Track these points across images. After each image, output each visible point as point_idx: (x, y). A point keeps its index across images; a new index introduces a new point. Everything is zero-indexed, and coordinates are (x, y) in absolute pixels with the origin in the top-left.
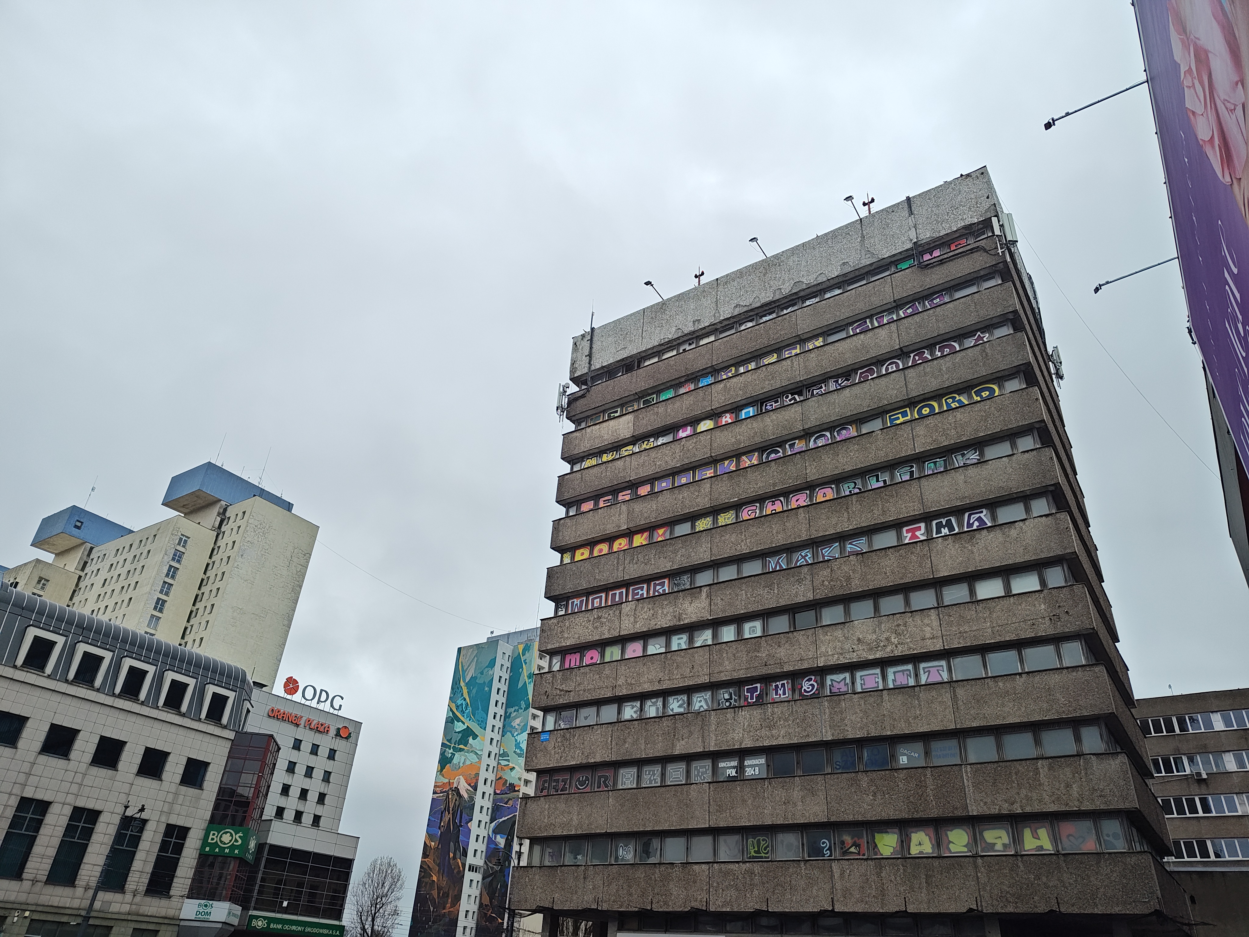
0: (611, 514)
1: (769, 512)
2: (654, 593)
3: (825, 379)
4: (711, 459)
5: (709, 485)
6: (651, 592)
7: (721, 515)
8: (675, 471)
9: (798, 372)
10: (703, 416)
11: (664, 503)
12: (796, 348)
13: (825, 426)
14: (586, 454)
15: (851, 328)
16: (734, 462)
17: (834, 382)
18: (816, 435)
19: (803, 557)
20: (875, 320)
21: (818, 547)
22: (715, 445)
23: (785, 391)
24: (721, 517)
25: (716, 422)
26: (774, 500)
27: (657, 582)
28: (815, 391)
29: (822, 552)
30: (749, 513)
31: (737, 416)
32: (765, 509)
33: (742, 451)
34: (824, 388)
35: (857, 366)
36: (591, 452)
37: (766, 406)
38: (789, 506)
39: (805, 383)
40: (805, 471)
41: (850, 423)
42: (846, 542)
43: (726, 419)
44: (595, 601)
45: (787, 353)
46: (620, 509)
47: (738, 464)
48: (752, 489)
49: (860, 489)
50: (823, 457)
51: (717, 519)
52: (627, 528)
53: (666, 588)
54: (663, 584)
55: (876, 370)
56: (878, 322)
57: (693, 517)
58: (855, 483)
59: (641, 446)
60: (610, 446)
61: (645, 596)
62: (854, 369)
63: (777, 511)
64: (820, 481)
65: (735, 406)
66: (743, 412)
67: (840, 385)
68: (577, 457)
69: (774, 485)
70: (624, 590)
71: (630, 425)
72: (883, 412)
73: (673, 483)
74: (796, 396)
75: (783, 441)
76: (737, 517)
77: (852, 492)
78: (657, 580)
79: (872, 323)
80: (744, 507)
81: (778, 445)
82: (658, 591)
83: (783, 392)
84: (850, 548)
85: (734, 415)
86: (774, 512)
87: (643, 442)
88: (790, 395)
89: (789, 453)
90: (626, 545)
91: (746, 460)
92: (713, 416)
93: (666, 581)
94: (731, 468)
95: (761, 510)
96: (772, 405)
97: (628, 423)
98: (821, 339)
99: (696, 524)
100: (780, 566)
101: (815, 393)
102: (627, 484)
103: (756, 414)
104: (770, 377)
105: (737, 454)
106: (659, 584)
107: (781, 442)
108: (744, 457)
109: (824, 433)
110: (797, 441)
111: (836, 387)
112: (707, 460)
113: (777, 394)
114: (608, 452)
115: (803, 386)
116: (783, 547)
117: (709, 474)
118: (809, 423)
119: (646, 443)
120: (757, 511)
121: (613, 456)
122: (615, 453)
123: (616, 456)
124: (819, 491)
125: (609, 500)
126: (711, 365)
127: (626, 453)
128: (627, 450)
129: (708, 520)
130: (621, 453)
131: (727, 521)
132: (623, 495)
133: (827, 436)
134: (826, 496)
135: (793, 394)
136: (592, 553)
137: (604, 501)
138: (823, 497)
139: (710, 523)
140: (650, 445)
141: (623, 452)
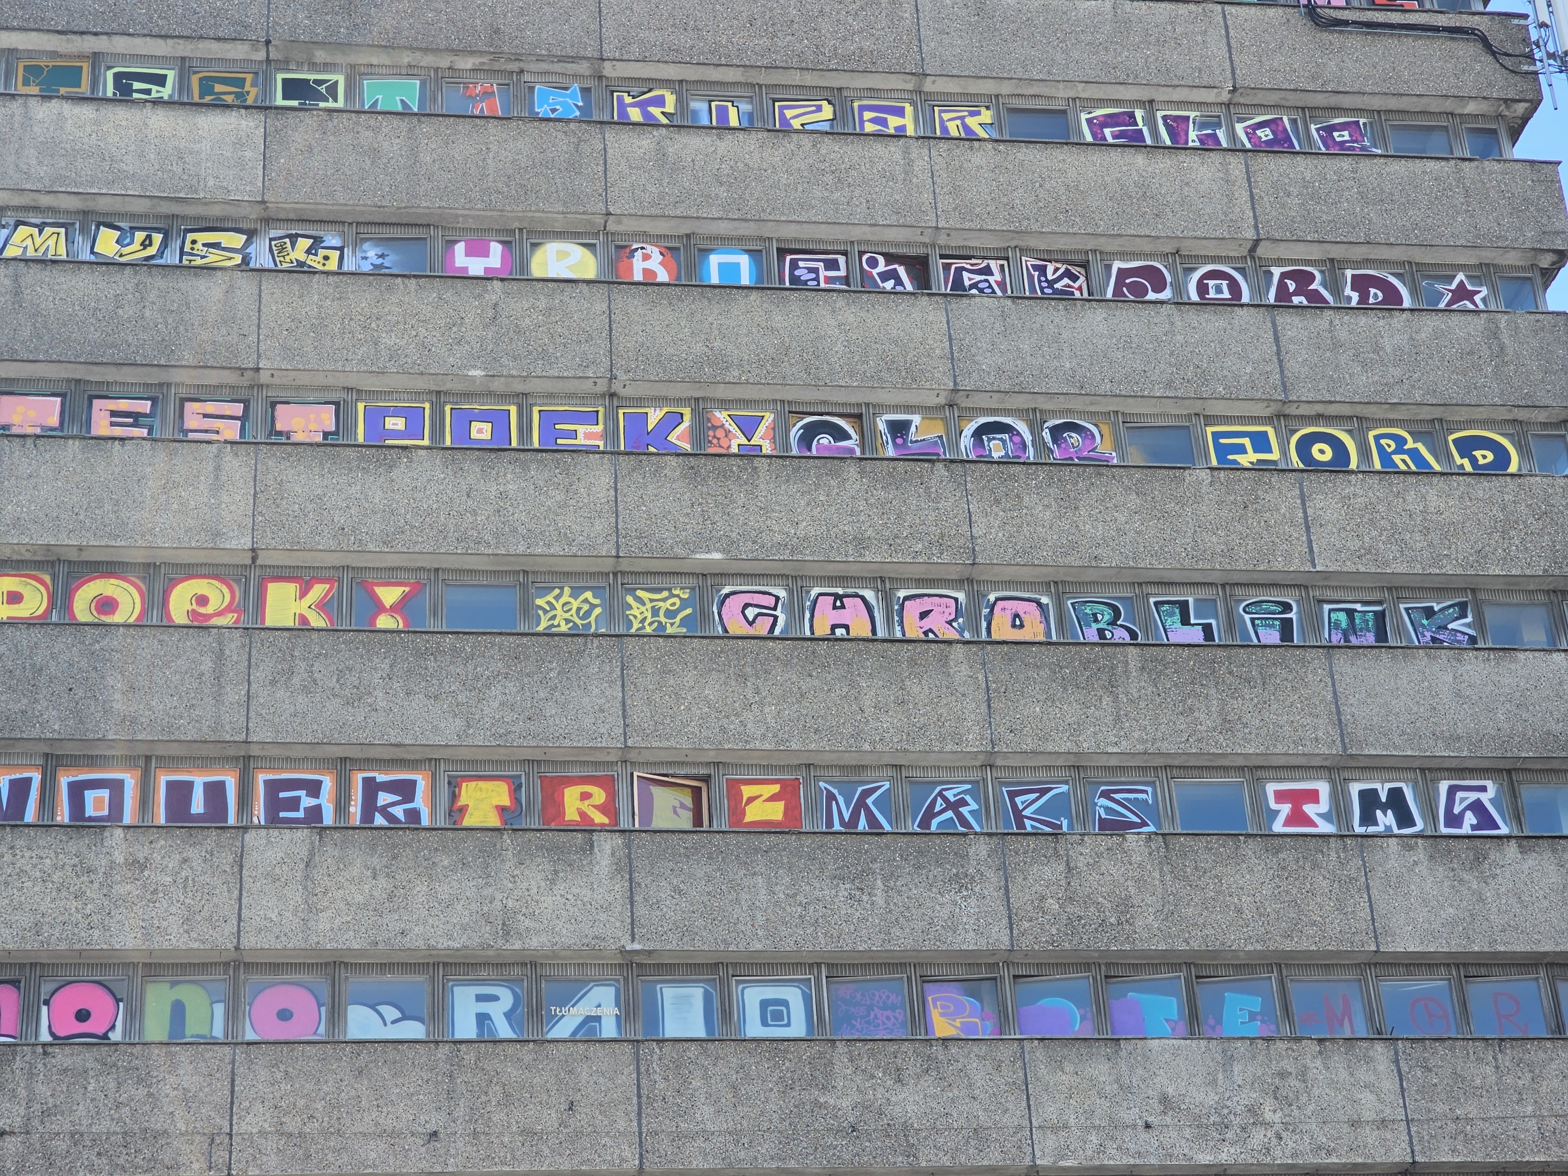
0: (161, 478)
1: (822, 630)
2: (368, 814)
3: (1005, 249)
4: (601, 388)
6: (356, 810)
7: (640, 593)
8: (447, 386)
9: (927, 196)
10: (559, 226)
12: (899, 112)
13: (1019, 402)
16: (687, 423)
18: (981, 420)
19: (954, 806)
21: (998, 782)
22: (626, 343)
23: (868, 243)
24: (640, 600)
25: (608, 263)
26: (840, 591)
27: (381, 778)
28: (966, 275)
29: (1014, 805)
30: (751, 613)
31: (689, 268)
32: (808, 614)
33: (720, 392)
34: (997, 276)
35: (1110, 246)
37: (795, 265)
38: (897, 628)
40: (967, 528)
41: (1094, 416)
42: (1091, 789)
43: (649, 265)
44: (90, 796)
45: (868, 115)
46: (218, 468)
47: (699, 433)
49: (1132, 633)
51: (624, 605)
52: (251, 550)
53: (420, 803)
54: (405, 790)
55: (1169, 279)
56: (1172, 134)
57: (524, 572)
58: (1116, 612)
59: (282, 248)
60: (141, 207)
61: (329, 820)
62: (1101, 252)
63: (853, 634)
64: (1002, 573)
65: (685, 229)
66: (715, 260)
67: (1050, 284)
70: (231, 782)
71: (249, 154)
72: (1197, 415)
73: (437, 431)
74: (902, 272)
75: (866, 405)
76: (703, 615)
77: (1108, 634)
78: (379, 770)
79: (1154, 131)
80: (727, 589)
81: (845, 410)
82: (384, 812)
83: (859, 243)
84: (1108, 810)
85: (677, 260)
86: (840, 632)
87: (293, 238)
88: (881, 260)
89: (890, 452)
90: (228, 609)
91: (732, 427)
92: (591, 235)
93: (422, 781)
94: (672, 439)
95: (794, 614)
96: (815, 271)
97: (239, 145)
98: (987, 116)
99: (539, 602)
100: (871, 818)
101: (966, 283)
102: (235, 379)
103: (762, 283)
104: (829, 179)
105: (697, 399)
106: (390, 787)
107: (859, 405)
108: (722, 416)
109: (1009, 420)
110: (916, 419)
111: (1042, 290)
112: (586, 388)
113: (834, 242)
114: (124, 226)
115: (934, 245)
117: (587, 436)
118: (975, 376)
119: (304, 244)
120: (778, 612)
121: (152, 251)
122: (158, 238)
123: (167, 252)
124: (1000, 604)
125: (136, 418)
126: (596, 55)
127: (214, 257)
128: (216, 246)
129: (586, 601)
130: (187, 249)
131: (663, 619)
132: (205, 416)
133: (1019, 434)
134: (1022, 626)
135: (890, 258)
136: (68, 606)
137: (113, 414)
138: (1014, 626)
139: (598, 611)
140: (326, 258)
141: (199, 246)
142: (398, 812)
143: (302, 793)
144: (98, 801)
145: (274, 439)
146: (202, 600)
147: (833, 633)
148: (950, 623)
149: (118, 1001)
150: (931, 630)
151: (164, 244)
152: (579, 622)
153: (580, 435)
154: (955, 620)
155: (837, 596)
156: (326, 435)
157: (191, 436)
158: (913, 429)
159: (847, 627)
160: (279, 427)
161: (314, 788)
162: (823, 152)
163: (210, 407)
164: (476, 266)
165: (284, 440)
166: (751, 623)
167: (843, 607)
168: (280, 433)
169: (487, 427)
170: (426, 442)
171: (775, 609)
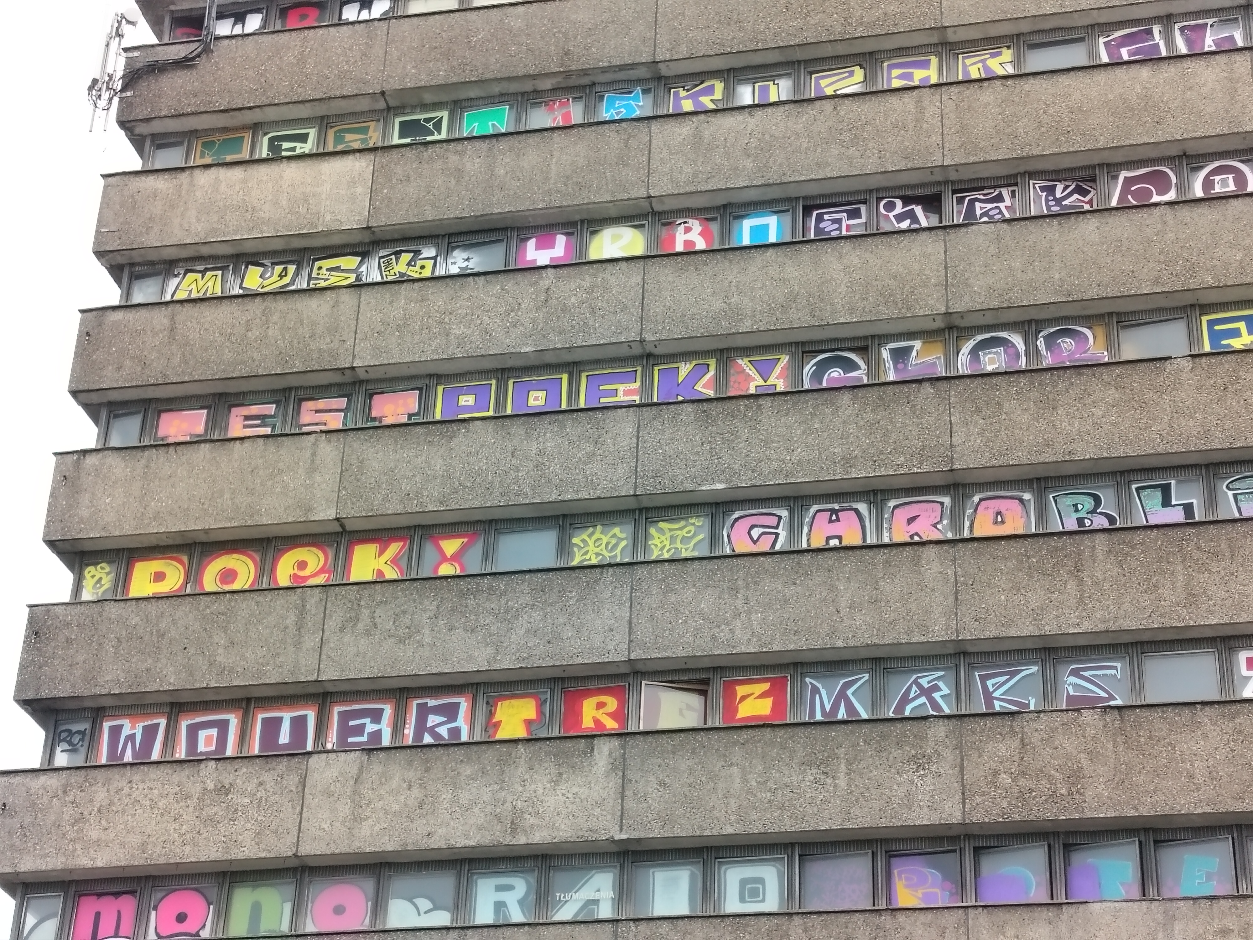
0: (281, 465)
1: (818, 542)
2: (419, 734)
3: (1015, 176)
4: (637, 350)
5: (630, 429)
6: (409, 731)
7: (662, 525)
8: (510, 363)
9: (936, 138)
10: (613, 213)
11: (472, 459)
12: (925, 65)
13: (1012, 316)
14: (184, 254)
15: (1102, 40)
16: (712, 373)
17: (1043, 189)
18: (980, 337)
19: (927, 692)
20: (1177, 33)
21: (971, 667)
22: (655, 308)
23: (886, 189)
24: (661, 531)
25: (654, 239)
26: (836, 506)
27: (432, 703)
28: (978, 205)
29: (985, 687)
30: (755, 533)
31: (726, 233)
32: (806, 530)
33: (740, 342)
34: (1008, 202)
35: (1118, 157)
36: (205, 251)
37: (820, 219)
38: (886, 535)
39: (953, 176)
40: (947, 437)
41: (1089, 320)
42: (1061, 668)
43: (690, 236)
44: (202, 734)
45: (896, 72)
46: (314, 454)
47: (722, 379)
48: (775, 465)
49: (1111, 519)
50: (1006, 405)
51: (647, 537)
52: (337, 519)
53: (462, 722)
54: (451, 712)
55: (1174, 180)
56: (1189, 42)
57: (564, 516)
58: (1097, 500)
59: (389, 264)
60: (278, 245)
61: (386, 741)
62: (1108, 165)
63: (845, 543)
64: (989, 476)
65: (721, 200)
66: (747, 224)
67: (1058, 201)
68: (153, 256)
69: (848, 462)
70: (311, 716)
71: (359, 190)
72: (1192, 306)
73: (500, 402)
74: (918, 210)
75: (873, 337)
76: (714, 538)
77: (1087, 522)
78: (430, 697)
79: (1170, 42)
80: (737, 515)
81: (856, 344)
82: (432, 731)
83: (878, 190)
84: (1075, 686)
85: (715, 227)
86: (834, 543)
87: (397, 254)
88: (899, 203)
89: (892, 376)
90: (322, 571)
91: (751, 371)
92: (644, 216)
93: (464, 704)
94: (698, 387)
95: (794, 530)
96: (839, 221)
97: (353, 183)
98: (1007, 55)
99: (575, 540)
100: (850, 708)
101: (978, 212)
102: (336, 378)
103: (788, 239)
104: (846, 136)
105: (722, 351)
106: (437, 710)
107: (866, 338)
108: (743, 362)
109: (1004, 334)
110: (917, 344)
111: (1049, 208)
112: (624, 351)
113: (858, 192)
114: (267, 262)
115: (946, 182)
116: (864, 654)
117: (626, 393)
118: (967, 298)
119: (406, 257)
120: (779, 531)
121: (286, 280)
122: (292, 268)
123: (298, 280)
124: (983, 503)
125: (263, 418)
126: (650, 60)
127: (335, 279)
128: (337, 269)
129: (614, 536)
130: (314, 275)
131: (679, 545)
132: (317, 411)
133: (1014, 345)
134: (1003, 522)
135: (907, 200)
136: (199, 581)
137: (247, 418)
138: (996, 523)
139: (624, 543)
140: (423, 267)
141: (323, 271)
142: (443, 731)
143: (367, 721)
144: (208, 739)
145: (369, 424)
146: (302, 565)
147: (827, 542)
148: (935, 526)
149: (209, 904)
150: (917, 534)
151: (297, 273)
152: (607, 554)
153: (620, 393)
154: (941, 521)
155: (833, 511)
156: (410, 416)
157: (306, 429)
158: (914, 353)
159: (840, 538)
160: (374, 414)
161: (376, 716)
162: (842, 113)
163: (321, 404)
164: (542, 257)
165: (377, 424)
166: (755, 542)
167: (838, 520)
168: (374, 419)
169: (542, 394)
170: (491, 413)
171: (777, 527)
